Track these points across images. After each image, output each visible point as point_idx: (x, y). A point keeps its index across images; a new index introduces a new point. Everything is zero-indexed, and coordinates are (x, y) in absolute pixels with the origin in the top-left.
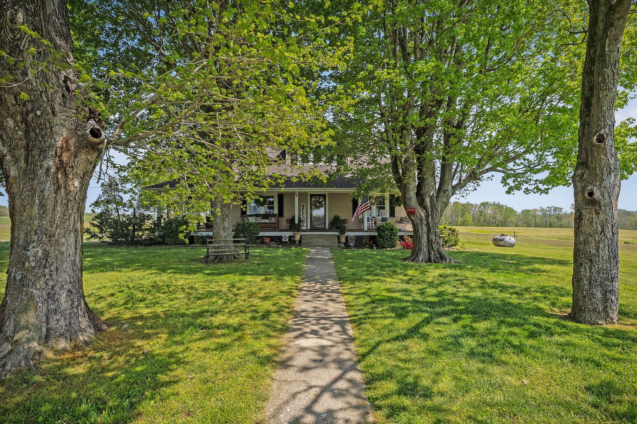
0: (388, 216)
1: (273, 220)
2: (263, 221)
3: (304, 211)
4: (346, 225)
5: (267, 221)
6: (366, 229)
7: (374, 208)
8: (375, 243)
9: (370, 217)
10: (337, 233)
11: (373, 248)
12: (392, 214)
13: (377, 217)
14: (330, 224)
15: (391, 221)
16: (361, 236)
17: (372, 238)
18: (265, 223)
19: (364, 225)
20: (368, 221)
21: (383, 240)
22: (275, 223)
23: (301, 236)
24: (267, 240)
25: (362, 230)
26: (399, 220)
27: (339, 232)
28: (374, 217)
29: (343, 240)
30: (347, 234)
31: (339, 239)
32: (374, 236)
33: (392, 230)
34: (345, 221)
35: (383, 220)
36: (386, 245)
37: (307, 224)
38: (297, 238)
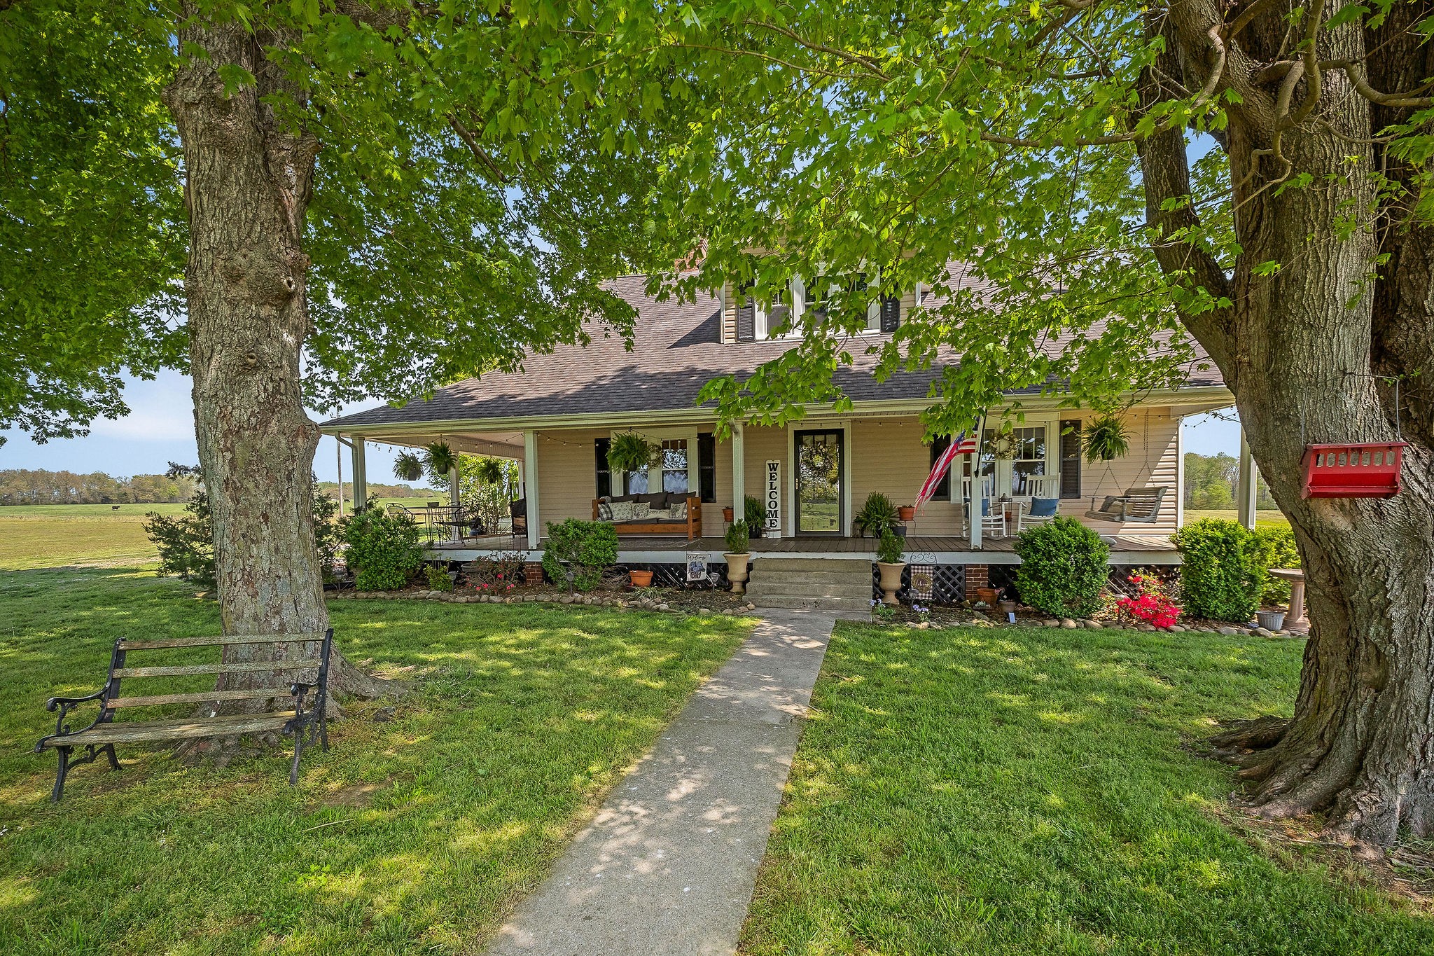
0: (1055, 496)
1: (681, 512)
2: (653, 515)
3: (777, 483)
4: (909, 525)
5: (663, 515)
6: (976, 541)
7: (1006, 467)
8: (1014, 595)
9: (992, 499)
10: (873, 557)
11: (1006, 618)
12: (1070, 487)
13: (1016, 499)
14: (857, 521)
15: (1066, 509)
16: (960, 568)
17: (1000, 575)
18: (658, 521)
19: (968, 524)
20: (985, 512)
21: (1046, 587)
22: (686, 521)
23: (750, 567)
24: (643, 578)
25: (961, 543)
26: (1098, 506)
27: (879, 553)
28: (1003, 500)
29: (893, 581)
30: (908, 558)
31: (877, 574)
32: (1006, 567)
33: (1084, 548)
34: (903, 513)
35: (1038, 508)
36: (1059, 607)
37: (785, 523)
38: (737, 572)
